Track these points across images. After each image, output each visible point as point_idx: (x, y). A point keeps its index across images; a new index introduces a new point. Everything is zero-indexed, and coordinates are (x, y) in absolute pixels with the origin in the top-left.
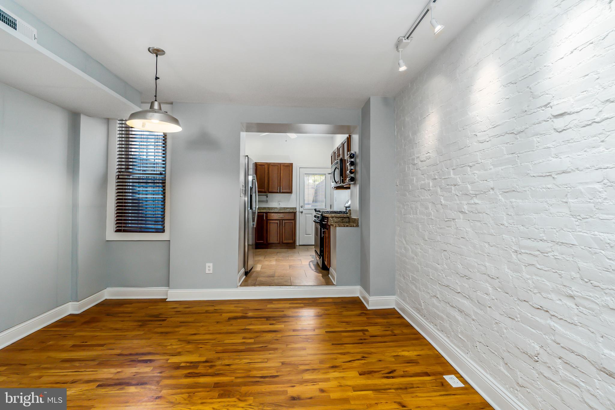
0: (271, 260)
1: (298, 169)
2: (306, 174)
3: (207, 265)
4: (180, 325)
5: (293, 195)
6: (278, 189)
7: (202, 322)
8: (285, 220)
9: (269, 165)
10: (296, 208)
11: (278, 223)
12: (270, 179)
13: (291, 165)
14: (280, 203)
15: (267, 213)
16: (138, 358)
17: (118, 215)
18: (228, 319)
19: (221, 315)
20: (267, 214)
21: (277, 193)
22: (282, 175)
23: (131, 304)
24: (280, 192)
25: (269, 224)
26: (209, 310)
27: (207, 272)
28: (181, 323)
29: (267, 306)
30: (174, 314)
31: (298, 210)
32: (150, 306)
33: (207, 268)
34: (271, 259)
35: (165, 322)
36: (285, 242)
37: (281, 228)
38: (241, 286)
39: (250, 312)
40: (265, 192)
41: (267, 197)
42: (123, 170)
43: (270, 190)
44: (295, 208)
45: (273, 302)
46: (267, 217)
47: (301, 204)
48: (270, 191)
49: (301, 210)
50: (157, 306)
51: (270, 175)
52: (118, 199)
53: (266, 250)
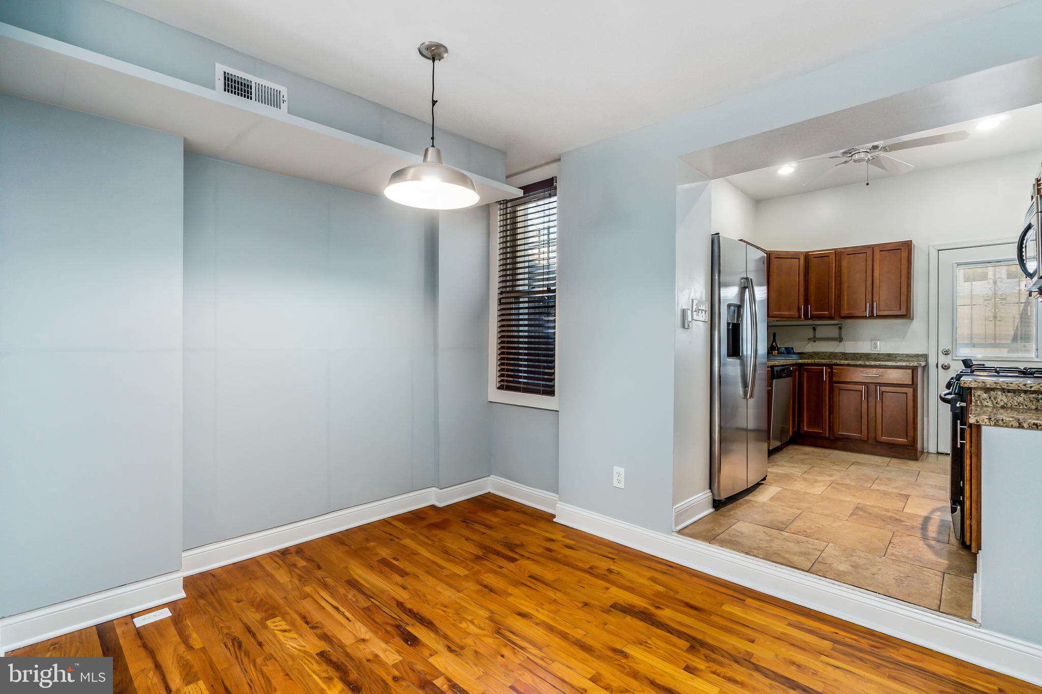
0: (816, 481)
1: (934, 253)
2: (959, 264)
3: (616, 469)
4: (525, 582)
5: (917, 325)
6: (866, 310)
7: (560, 591)
8: (881, 385)
9: (839, 254)
10: (925, 357)
11: (861, 391)
12: (845, 286)
13: (907, 246)
14: (876, 344)
15: (830, 366)
16: (408, 624)
17: (502, 363)
18: (611, 606)
19: (608, 589)
20: (832, 369)
21: (865, 317)
22: (876, 273)
23: (506, 510)
24: (872, 316)
25: (836, 392)
26: (596, 567)
27: (615, 484)
28: (531, 577)
29: (722, 605)
30: (539, 552)
31: (932, 361)
32: (525, 524)
33: (615, 477)
34: (819, 478)
35: (511, 566)
36: (882, 441)
37: (872, 403)
38: (680, 532)
39: (668, 607)
40: (831, 318)
41: (840, 328)
42: (508, 289)
43: (845, 312)
44: (922, 355)
45: (749, 601)
46: (831, 375)
47: (945, 344)
48: (843, 314)
49: (943, 360)
50: (532, 526)
51: (845, 278)
52: (502, 337)
53: (830, 451)
